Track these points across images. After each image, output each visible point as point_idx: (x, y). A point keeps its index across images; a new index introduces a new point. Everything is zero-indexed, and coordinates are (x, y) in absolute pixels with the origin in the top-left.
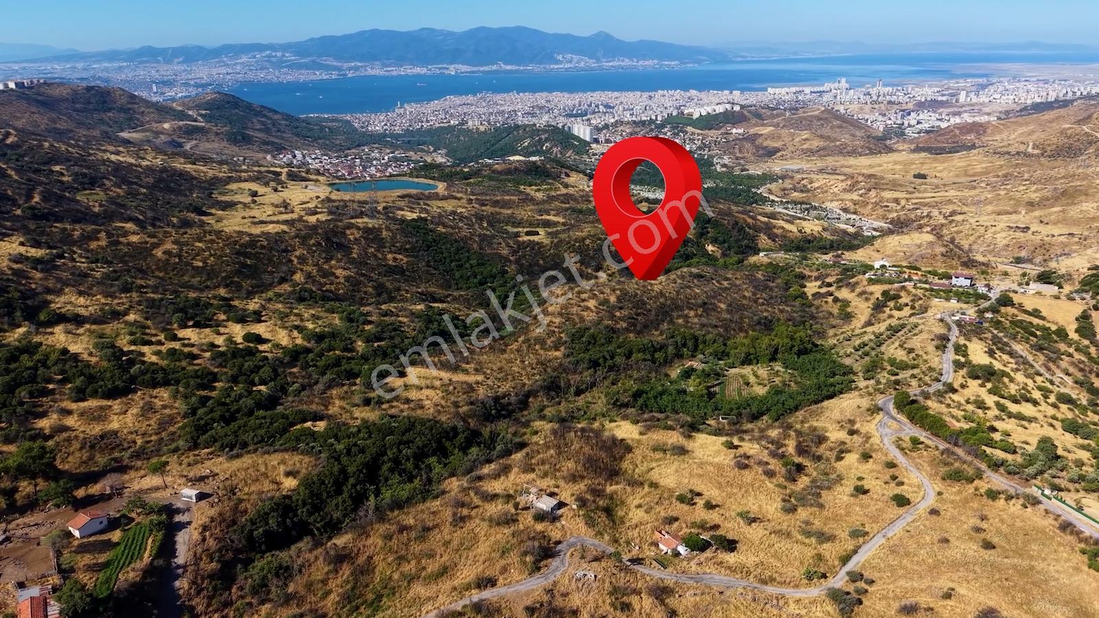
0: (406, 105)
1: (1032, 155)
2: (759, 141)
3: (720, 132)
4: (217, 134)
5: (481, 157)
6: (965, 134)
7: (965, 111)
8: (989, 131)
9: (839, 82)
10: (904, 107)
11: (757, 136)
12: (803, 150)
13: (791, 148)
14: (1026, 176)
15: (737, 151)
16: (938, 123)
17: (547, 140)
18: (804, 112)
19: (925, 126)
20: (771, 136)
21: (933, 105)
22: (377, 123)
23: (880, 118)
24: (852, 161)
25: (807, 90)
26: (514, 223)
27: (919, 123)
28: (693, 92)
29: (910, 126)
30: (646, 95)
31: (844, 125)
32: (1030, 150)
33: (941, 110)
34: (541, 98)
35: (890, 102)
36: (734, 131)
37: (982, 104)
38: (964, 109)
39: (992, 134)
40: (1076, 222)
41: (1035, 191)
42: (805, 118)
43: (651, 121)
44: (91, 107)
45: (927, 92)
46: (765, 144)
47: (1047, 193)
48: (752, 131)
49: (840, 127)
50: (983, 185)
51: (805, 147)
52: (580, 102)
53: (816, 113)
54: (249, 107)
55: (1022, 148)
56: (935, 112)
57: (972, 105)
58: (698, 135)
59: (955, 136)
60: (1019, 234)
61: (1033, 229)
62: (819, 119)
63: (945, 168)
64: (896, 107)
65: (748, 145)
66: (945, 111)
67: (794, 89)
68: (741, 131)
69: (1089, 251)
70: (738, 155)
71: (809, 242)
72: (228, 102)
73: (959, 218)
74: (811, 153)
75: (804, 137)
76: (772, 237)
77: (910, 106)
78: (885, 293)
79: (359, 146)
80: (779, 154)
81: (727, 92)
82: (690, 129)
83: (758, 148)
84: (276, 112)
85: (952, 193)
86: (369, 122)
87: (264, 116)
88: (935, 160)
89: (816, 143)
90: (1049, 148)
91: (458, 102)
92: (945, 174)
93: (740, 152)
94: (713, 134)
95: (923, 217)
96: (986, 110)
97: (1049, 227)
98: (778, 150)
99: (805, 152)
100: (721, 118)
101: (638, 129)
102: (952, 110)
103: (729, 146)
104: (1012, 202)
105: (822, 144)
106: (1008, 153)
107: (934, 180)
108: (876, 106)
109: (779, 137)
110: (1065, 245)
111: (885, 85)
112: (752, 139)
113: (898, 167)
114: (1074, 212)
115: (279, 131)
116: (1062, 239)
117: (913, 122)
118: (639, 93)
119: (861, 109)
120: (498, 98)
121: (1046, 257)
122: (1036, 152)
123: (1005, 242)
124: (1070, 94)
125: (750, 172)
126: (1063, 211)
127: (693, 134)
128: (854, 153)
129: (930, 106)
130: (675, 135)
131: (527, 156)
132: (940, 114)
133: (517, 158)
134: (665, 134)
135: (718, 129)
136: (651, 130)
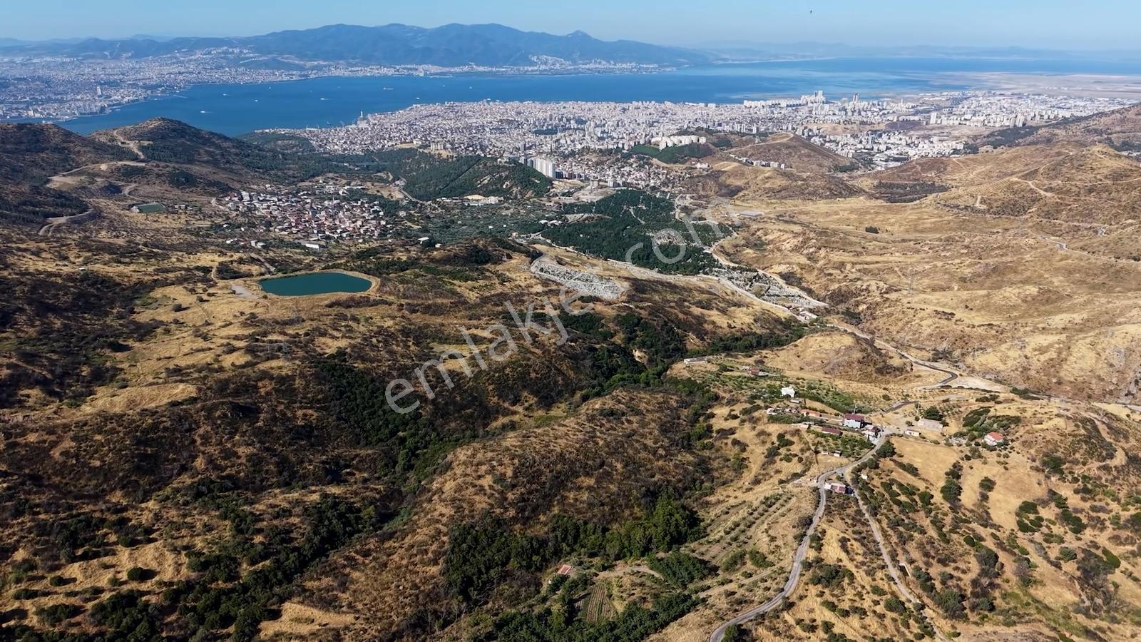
0: (369, 116)
1: (979, 211)
2: (722, 178)
3: (684, 166)
4: (158, 176)
5: (439, 194)
6: (926, 171)
7: (935, 135)
8: (949, 169)
9: (816, 94)
10: (876, 127)
11: (720, 173)
12: (765, 189)
13: (753, 188)
14: (967, 241)
15: (700, 188)
16: (907, 149)
17: (507, 178)
18: (774, 139)
19: (893, 152)
20: (735, 174)
21: (904, 126)
22: (337, 140)
23: (851, 141)
24: (810, 206)
25: (784, 103)
26: (440, 338)
27: (888, 148)
28: (668, 104)
29: (879, 151)
30: (621, 106)
31: (812, 154)
32: (977, 205)
33: (912, 133)
34: (510, 109)
35: (862, 123)
36: (699, 166)
37: (952, 127)
38: (934, 132)
39: (952, 172)
40: (999, 310)
41: (968, 266)
42: (773, 146)
43: (618, 150)
44: (23, 147)
45: (900, 107)
46: (728, 182)
47: (979, 269)
48: (717, 166)
49: (809, 156)
50: (926, 248)
51: (767, 185)
52: (551, 116)
53: (785, 140)
54: (196, 134)
55: (971, 202)
56: (905, 134)
57: (942, 128)
58: (663, 168)
59: (917, 173)
60: (943, 322)
61: (958, 316)
62: (787, 147)
63: (897, 220)
64: (868, 127)
65: (711, 183)
66: (914, 134)
67: (770, 103)
68: (705, 166)
69: (1004, 347)
70: (702, 193)
71: (737, 339)
72: (174, 131)
73: (893, 296)
74: (774, 193)
75: (767, 175)
76: (701, 334)
77: (882, 127)
78: (780, 437)
79: (313, 176)
80: (741, 194)
81: (702, 105)
82: (655, 161)
83: (721, 186)
84: (226, 139)
85: (897, 257)
86: (327, 140)
87: (213, 144)
88: (889, 209)
89: (779, 182)
90: (995, 205)
91: (425, 112)
92: (896, 228)
93: (703, 189)
94: (678, 168)
95: (862, 291)
96: (956, 133)
97: (973, 313)
98: (739, 189)
99: (767, 191)
100: (686, 152)
101: (605, 158)
102: (922, 133)
103: (693, 183)
104: (946, 276)
105: (784, 183)
106: (957, 207)
107: (885, 236)
108: (849, 126)
109: (743, 174)
110: (982, 338)
111: (861, 99)
112: (715, 175)
113: (853, 216)
114: (998, 297)
115: (228, 162)
116: (981, 331)
117: (883, 147)
118: (612, 104)
119: (834, 129)
120: (468, 107)
121: (964, 351)
122: (983, 207)
123: (929, 331)
124: (1038, 117)
126: (988, 295)
127: (658, 167)
128: (814, 195)
129: (902, 127)
130: (640, 167)
131: (487, 194)
132: (911, 137)
133: (476, 197)
134: (631, 165)
135: (683, 163)
136: (618, 160)
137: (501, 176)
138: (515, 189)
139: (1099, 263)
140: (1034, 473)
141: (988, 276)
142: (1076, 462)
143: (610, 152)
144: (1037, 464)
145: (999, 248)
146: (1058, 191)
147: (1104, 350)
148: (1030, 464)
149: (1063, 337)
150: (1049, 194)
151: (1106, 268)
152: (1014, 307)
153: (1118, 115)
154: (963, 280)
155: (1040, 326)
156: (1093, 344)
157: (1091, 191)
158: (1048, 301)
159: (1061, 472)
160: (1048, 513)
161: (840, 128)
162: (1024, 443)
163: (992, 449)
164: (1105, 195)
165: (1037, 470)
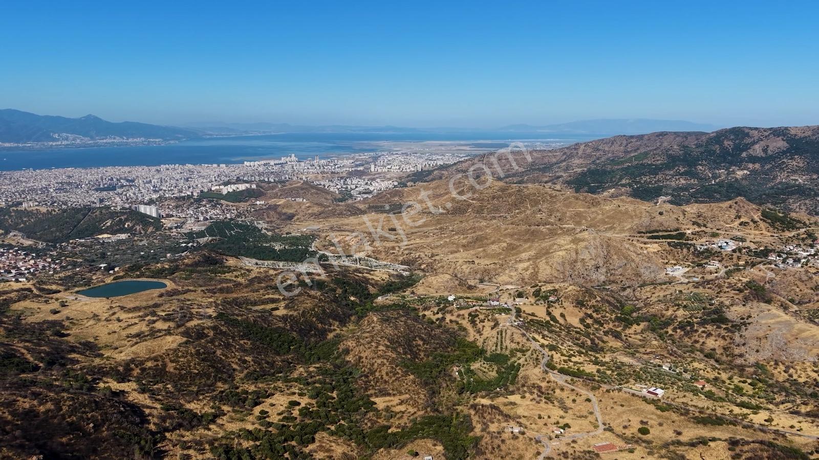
2: (279, 209)
3: (248, 204)
5: (69, 237)
6: (393, 197)
7: (377, 178)
8: (405, 195)
9: (291, 157)
12: (309, 214)
13: (301, 214)
14: (451, 228)
15: (265, 217)
16: (367, 187)
17: (127, 220)
18: (290, 184)
19: (361, 189)
20: (284, 206)
21: (356, 174)
23: (331, 184)
24: (346, 221)
25: (272, 163)
27: (356, 187)
28: (190, 166)
29: (352, 189)
30: (154, 169)
31: (319, 192)
33: (364, 177)
34: (60, 174)
36: (258, 203)
38: (376, 176)
39: (407, 197)
40: (493, 256)
41: (462, 239)
43: (189, 197)
45: (346, 163)
46: (284, 211)
47: (469, 240)
48: (272, 202)
49: (317, 194)
50: (431, 234)
51: (310, 211)
53: (299, 184)
56: (360, 178)
57: (379, 174)
58: (232, 206)
59: (389, 198)
60: (472, 266)
61: (476, 262)
62: (302, 189)
64: (337, 175)
65: (272, 213)
66: (366, 177)
67: (263, 162)
68: (262, 202)
69: (507, 272)
70: (267, 220)
71: (391, 286)
73: (437, 258)
74: (317, 216)
75: (307, 205)
77: (344, 174)
78: (470, 315)
80: (296, 218)
81: (215, 165)
82: (222, 202)
83: (280, 214)
85: (418, 241)
89: (316, 209)
90: (450, 210)
93: (268, 217)
94: (243, 206)
95: (417, 258)
96: (388, 176)
97: (483, 260)
98: (294, 215)
99: (312, 215)
100: (246, 194)
101: (181, 203)
102: (370, 177)
103: (259, 213)
104: (455, 246)
105: (320, 209)
109: (291, 206)
110: (495, 270)
112: (274, 208)
114: (489, 250)
116: (492, 266)
117: (353, 187)
118: (146, 168)
119: (316, 177)
120: (17, 174)
121: (490, 277)
124: (428, 165)
125: (293, 234)
126: (484, 250)
127: (227, 206)
128: (343, 214)
130: (214, 207)
131: (114, 233)
132: (364, 180)
133: (105, 236)
134: (205, 206)
135: (246, 201)
136: (192, 203)
137: (121, 219)
138: (138, 228)
139: (523, 229)
140: (575, 308)
141: (475, 242)
142: (587, 301)
143: (183, 198)
144: (574, 304)
145: (470, 229)
146: (478, 200)
147: (553, 264)
148: (572, 305)
149: (531, 262)
150: (474, 202)
151: (527, 231)
152: (500, 254)
153: (470, 162)
154: (464, 246)
155: (518, 259)
156: (547, 262)
157: (493, 198)
158: (513, 249)
159: (584, 306)
160: (589, 321)
161: (320, 176)
162: (565, 298)
163: (554, 303)
164: (501, 200)
165: (576, 307)
